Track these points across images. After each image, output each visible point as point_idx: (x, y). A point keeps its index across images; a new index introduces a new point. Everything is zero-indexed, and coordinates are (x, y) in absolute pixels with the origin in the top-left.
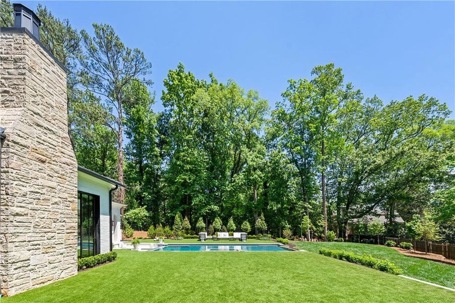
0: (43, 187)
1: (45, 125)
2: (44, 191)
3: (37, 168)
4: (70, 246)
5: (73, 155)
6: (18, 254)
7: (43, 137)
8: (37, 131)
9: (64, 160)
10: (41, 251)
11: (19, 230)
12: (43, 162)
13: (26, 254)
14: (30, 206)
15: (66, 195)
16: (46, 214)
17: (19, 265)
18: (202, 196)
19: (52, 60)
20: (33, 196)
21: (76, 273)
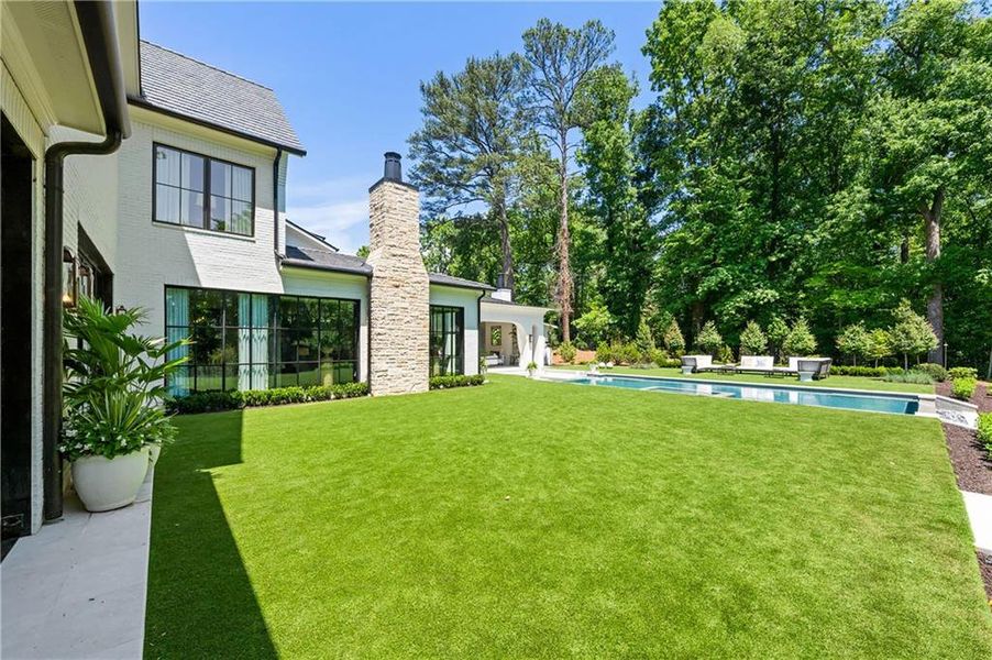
0: (397, 309)
1: (399, 252)
2: (398, 312)
3: (392, 293)
4: (420, 362)
5: (425, 271)
6: (379, 366)
7: (398, 265)
8: (393, 261)
9: (415, 280)
10: (396, 364)
11: (381, 346)
12: (397, 287)
13: (385, 367)
14: (388, 327)
15: (417, 313)
16: (400, 333)
17: (381, 374)
18: (728, 270)
19: (403, 187)
20: (391, 317)
21: (427, 390)
